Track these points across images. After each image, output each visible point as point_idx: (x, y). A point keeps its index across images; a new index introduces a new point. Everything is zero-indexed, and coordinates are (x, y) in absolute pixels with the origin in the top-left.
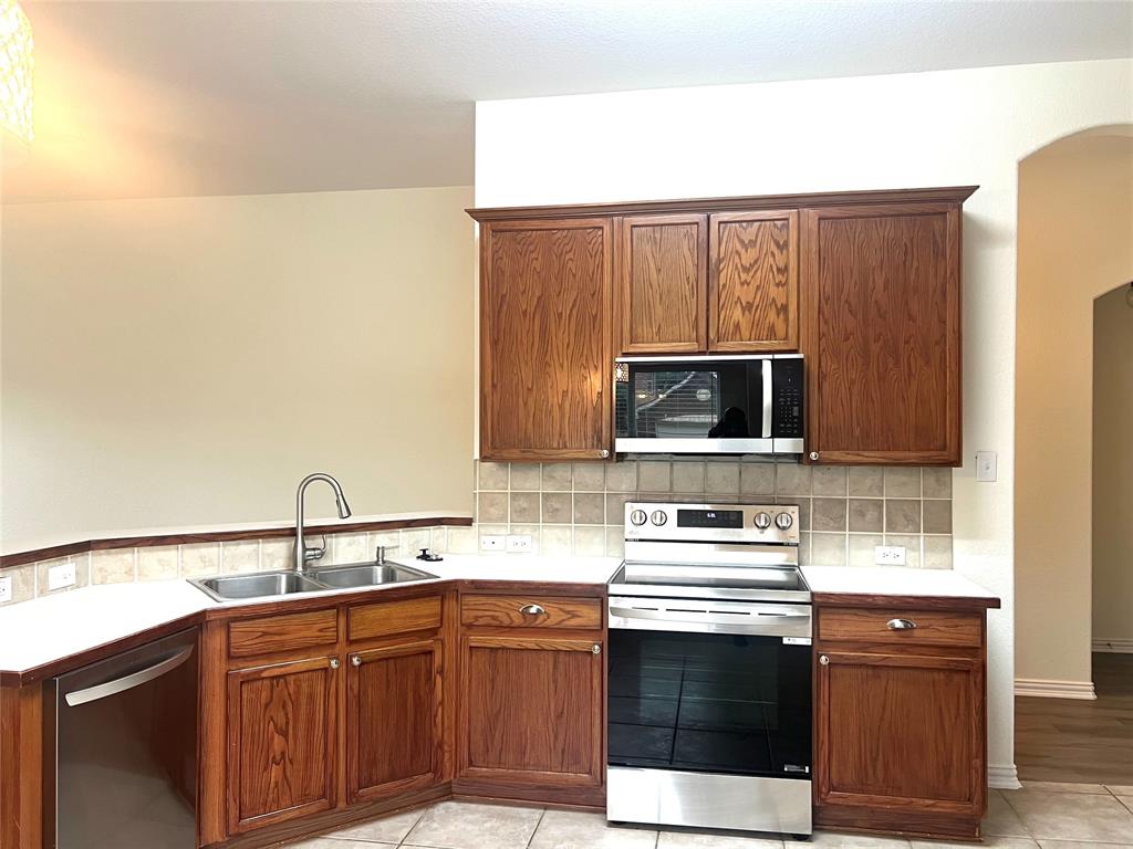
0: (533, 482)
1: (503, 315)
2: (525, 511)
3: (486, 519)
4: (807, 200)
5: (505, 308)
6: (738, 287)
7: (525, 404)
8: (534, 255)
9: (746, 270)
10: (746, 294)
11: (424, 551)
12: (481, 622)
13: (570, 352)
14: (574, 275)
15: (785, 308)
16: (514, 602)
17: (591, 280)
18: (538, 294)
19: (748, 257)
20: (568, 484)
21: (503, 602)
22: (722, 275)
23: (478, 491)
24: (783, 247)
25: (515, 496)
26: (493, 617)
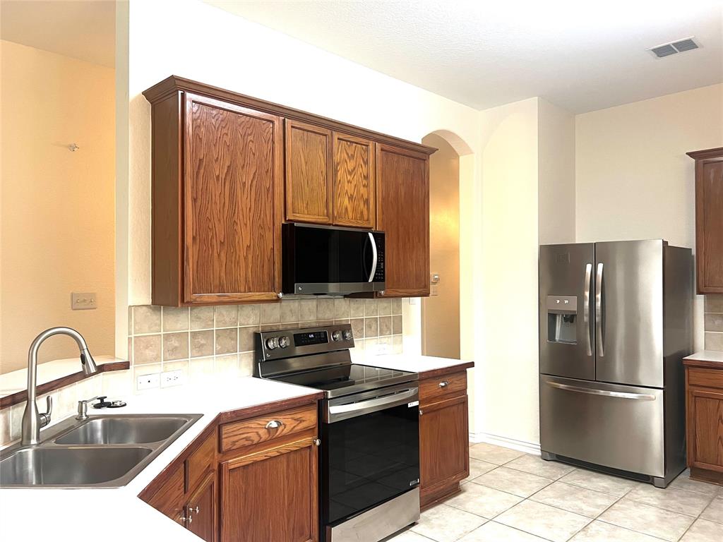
0: (183, 322)
1: (201, 175)
2: (176, 349)
3: (143, 361)
4: (378, 137)
5: (202, 171)
6: (346, 183)
7: (219, 255)
8: (225, 131)
9: (350, 174)
10: (349, 188)
11: (102, 399)
12: (238, 445)
13: (251, 214)
14: (254, 154)
15: (367, 202)
16: (262, 421)
17: (266, 160)
18: (227, 163)
19: (351, 165)
20: (210, 323)
21: (253, 424)
22: (339, 173)
23: (133, 336)
24: (366, 163)
25: (167, 337)
26: (247, 439)
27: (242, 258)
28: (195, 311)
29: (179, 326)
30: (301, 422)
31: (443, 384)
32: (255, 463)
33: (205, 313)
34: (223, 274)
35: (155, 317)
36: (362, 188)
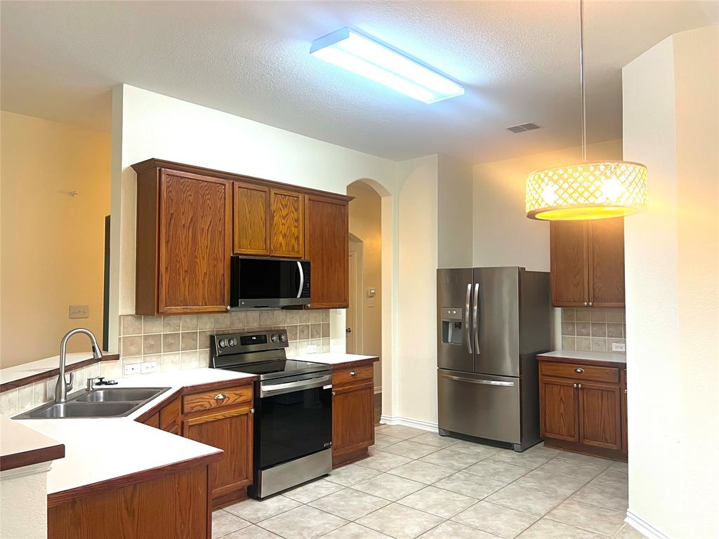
0: (157, 327)
1: (172, 225)
2: (153, 347)
3: (129, 354)
4: (306, 191)
5: (173, 222)
6: (281, 225)
7: (184, 280)
8: (189, 193)
9: (284, 218)
10: (283, 229)
11: (101, 379)
12: (195, 409)
13: (208, 251)
14: (210, 208)
15: (297, 238)
16: (212, 394)
17: (219, 212)
18: (191, 216)
19: (284, 212)
20: (177, 328)
21: (206, 396)
22: (275, 219)
23: (122, 336)
24: (297, 210)
25: (146, 338)
26: (201, 406)
27: (201, 282)
28: (167, 319)
29: (154, 329)
30: (241, 396)
31: (353, 373)
32: (207, 422)
33: (174, 320)
34: (187, 293)
35: (137, 323)
36: (293, 228)
